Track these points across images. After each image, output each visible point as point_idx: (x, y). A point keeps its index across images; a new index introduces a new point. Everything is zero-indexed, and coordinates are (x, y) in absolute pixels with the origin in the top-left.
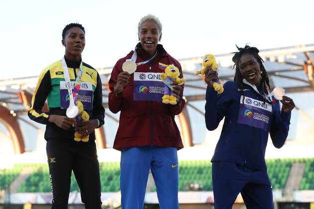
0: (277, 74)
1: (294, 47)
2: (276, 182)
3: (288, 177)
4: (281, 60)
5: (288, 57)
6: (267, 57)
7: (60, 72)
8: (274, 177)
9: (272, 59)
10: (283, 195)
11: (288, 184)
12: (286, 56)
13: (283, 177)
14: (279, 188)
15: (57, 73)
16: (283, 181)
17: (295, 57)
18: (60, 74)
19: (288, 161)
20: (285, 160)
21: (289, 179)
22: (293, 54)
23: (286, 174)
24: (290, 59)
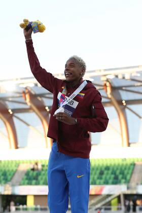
0: (124, 88)
1: (138, 67)
2: (123, 178)
3: (132, 173)
4: (127, 77)
5: (133, 75)
6: (117, 74)
8: (120, 173)
9: (120, 77)
10: (128, 188)
11: (132, 179)
12: (131, 74)
13: (128, 173)
14: (125, 182)
16: (128, 177)
17: (139, 75)
21: (133, 175)
22: (137, 72)
23: (130, 171)
24: (135, 76)
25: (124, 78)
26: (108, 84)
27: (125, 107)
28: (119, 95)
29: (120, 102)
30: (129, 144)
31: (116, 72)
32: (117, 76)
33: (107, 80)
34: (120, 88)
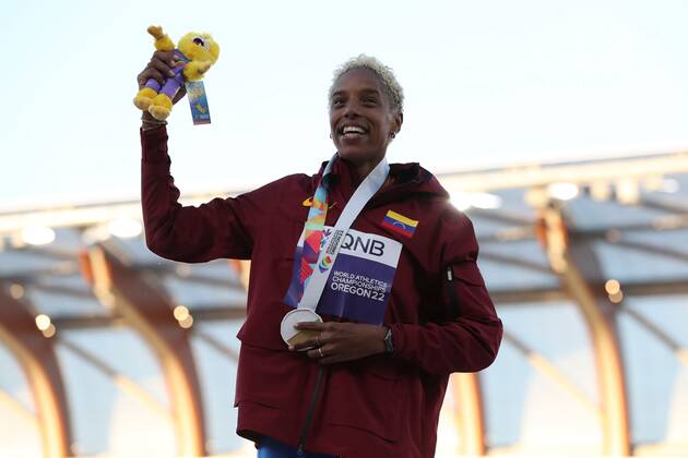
4: (628, 193)
5: (650, 186)
9: (600, 192)
25: (613, 197)
26: (553, 219)
28: (595, 261)
29: (597, 289)
32: (586, 191)
33: (552, 204)
34: (600, 235)
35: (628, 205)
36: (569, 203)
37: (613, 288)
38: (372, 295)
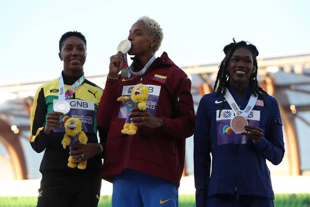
0: (294, 87)
4: (298, 70)
5: (307, 67)
7: (55, 90)
9: (287, 69)
12: (304, 65)
15: (51, 91)
18: (55, 92)
19: (305, 197)
20: (302, 195)
25: (293, 71)
26: (268, 80)
27: (295, 115)
28: (286, 97)
30: (301, 172)
31: (282, 62)
32: (282, 69)
33: (268, 75)
34: (287, 87)
35: (298, 75)
36: (275, 74)
37: (293, 108)
38: (150, 107)
